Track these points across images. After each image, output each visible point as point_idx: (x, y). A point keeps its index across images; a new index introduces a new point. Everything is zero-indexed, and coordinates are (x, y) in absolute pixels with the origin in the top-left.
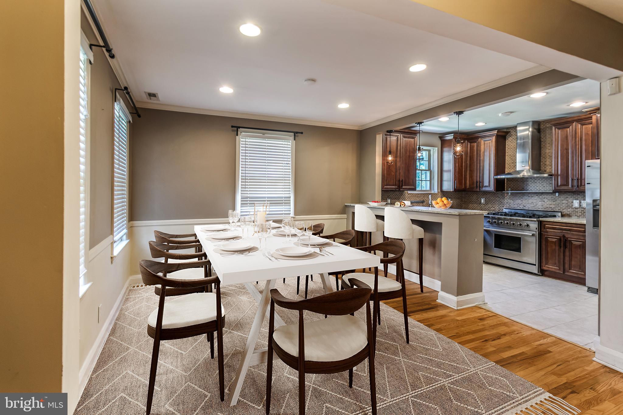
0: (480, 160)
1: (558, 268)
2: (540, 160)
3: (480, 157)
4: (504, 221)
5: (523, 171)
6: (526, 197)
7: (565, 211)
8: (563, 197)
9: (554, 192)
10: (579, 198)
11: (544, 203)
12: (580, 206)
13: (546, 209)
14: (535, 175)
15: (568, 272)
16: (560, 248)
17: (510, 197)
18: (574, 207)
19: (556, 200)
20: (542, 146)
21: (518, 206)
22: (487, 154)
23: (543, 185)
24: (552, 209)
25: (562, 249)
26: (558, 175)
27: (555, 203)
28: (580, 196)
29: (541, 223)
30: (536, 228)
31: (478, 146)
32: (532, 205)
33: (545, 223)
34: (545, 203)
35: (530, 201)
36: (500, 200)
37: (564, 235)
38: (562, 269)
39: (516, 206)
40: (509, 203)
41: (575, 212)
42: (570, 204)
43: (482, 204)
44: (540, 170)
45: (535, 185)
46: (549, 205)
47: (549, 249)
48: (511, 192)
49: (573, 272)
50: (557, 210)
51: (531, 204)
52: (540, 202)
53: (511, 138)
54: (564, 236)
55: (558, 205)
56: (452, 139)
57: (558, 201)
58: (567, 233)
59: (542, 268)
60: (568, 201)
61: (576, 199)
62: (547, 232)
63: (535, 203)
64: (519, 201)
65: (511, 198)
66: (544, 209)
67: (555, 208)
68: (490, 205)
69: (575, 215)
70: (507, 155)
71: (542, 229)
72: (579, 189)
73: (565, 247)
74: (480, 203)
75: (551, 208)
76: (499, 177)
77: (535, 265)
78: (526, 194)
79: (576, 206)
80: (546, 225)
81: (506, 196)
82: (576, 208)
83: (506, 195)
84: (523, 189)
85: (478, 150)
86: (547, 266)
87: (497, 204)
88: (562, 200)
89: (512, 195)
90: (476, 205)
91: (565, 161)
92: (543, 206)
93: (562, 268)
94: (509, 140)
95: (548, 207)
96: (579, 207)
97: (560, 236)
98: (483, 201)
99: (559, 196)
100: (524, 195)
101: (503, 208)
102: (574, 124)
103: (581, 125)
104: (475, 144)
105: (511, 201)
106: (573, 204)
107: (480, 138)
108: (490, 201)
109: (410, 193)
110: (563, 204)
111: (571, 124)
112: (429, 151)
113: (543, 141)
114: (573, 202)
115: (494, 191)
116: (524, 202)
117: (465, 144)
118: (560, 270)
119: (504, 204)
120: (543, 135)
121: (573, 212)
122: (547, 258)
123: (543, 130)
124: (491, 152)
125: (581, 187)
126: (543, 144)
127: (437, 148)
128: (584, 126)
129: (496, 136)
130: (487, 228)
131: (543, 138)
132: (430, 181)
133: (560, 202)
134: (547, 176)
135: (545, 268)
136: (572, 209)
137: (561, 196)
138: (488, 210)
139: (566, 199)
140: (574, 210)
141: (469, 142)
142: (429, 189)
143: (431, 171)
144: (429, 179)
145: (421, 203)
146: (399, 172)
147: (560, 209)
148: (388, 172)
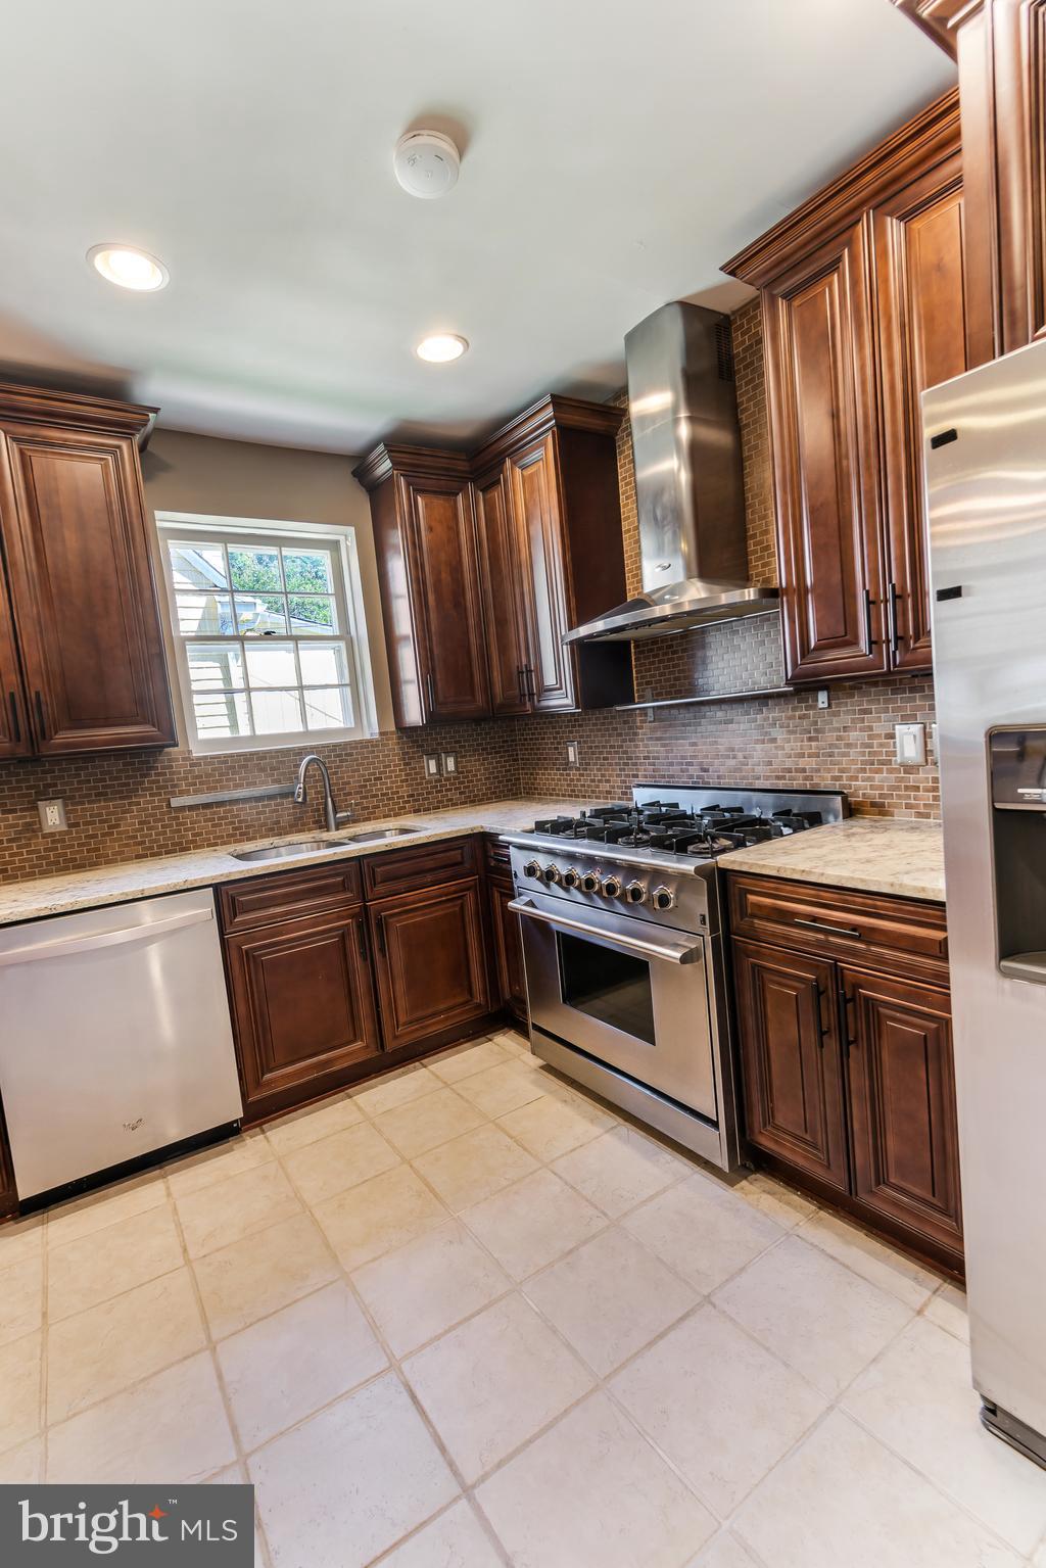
0: (519, 566)
2: (746, 531)
3: (517, 550)
7: (863, 788)
8: (847, 712)
9: (804, 686)
10: (912, 707)
11: (774, 751)
12: (927, 752)
13: (783, 778)
14: (719, 599)
15: (872, 1192)
16: (823, 1041)
17: (654, 730)
18: (899, 761)
19: (820, 731)
20: (746, 454)
21: (682, 770)
24: (806, 778)
25: (833, 1046)
26: (802, 592)
27: (817, 748)
28: (925, 698)
29: (721, 886)
30: (703, 917)
31: (505, 499)
32: (732, 763)
33: (744, 885)
34: (776, 748)
35: (724, 742)
36: (622, 747)
37: (837, 961)
38: (842, 1173)
39: (675, 769)
40: (654, 758)
41: (907, 788)
42: (881, 745)
43: (571, 769)
44: (748, 578)
46: (796, 756)
47: (773, 1039)
48: (653, 707)
49: (895, 1204)
50: (827, 784)
51: (728, 757)
52: (759, 746)
53: (630, 442)
54: (837, 972)
55: (832, 755)
56: (393, 474)
57: (830, 737)
58: (853, 952)
59: (748, 1138)
60: (871, 728)
61: (907, 719)
62: (758, 938)
63: (740, 750)
64: (683, 748)
65: (658, 735)
66: (778, 778)
67: (818, 771)
68: (595, 773)
69: (908, 806)
70: (629, 531)
71: (735, 919)
72: (909, 657)
74: (567, 765)
75: (804, 770)
76: (584, 631)
77: (714, 1123)
78: (706, 711)
79: (907, 754)
80: (752, 898)
81: (638, 724)
82: (909, 769)
83: (638, 719)
84: (693, 689)
85: (510, 520)
86: (772, 1131)
87: (617, 764)
88: (846, 729)
89: (661, 720)
90: (555, 775)
91: (828, 493)
92: (770, 763)
93: (838, 1161)
95: (789, 771)
96: (921, 760)
97: (818, 967)
98: (572, 754)
99: (830, 706)
100: (700, 717)
101: (636, 781)
102: (861, 229)
103: (901, 218)
104: (496, 494)
105: (656, 748)
106: (895, 743)
107: (508, 456)
108: (593, 753)
109: (206, 757)
110: (849, 745)
111: (844, 237)
112: (334, 546)
113: (747, 425)
114: (892, 736)
115: (577, 708)
116: (700, 751)
117: (466, 497)
118: (829, 1167)
119: (636, 764)
120: (747, 392)
121: (898, 788)
122: (767, 1087)
123: (745, 358)
124: (546, 517)
125: (917, 645)
126: (749, 441)
127: (351, 530)
128: (918, 225)
129: (555, 429)
130: (531, 904)
131: (746, 409)
132: (354, 684)
133: (839, 738)
134: (752, 598)
135: (766, 1142)
136: (890, 771)
137: (838, 705)
138: (593, 792)
139: (863, 720)
140: (901, 780)
141: (477, 488)
142: (354, 725)
143: (351, 639)
144: (347, 677)
145: (284, 796)
146: (5, 648)
147: (838, 779)
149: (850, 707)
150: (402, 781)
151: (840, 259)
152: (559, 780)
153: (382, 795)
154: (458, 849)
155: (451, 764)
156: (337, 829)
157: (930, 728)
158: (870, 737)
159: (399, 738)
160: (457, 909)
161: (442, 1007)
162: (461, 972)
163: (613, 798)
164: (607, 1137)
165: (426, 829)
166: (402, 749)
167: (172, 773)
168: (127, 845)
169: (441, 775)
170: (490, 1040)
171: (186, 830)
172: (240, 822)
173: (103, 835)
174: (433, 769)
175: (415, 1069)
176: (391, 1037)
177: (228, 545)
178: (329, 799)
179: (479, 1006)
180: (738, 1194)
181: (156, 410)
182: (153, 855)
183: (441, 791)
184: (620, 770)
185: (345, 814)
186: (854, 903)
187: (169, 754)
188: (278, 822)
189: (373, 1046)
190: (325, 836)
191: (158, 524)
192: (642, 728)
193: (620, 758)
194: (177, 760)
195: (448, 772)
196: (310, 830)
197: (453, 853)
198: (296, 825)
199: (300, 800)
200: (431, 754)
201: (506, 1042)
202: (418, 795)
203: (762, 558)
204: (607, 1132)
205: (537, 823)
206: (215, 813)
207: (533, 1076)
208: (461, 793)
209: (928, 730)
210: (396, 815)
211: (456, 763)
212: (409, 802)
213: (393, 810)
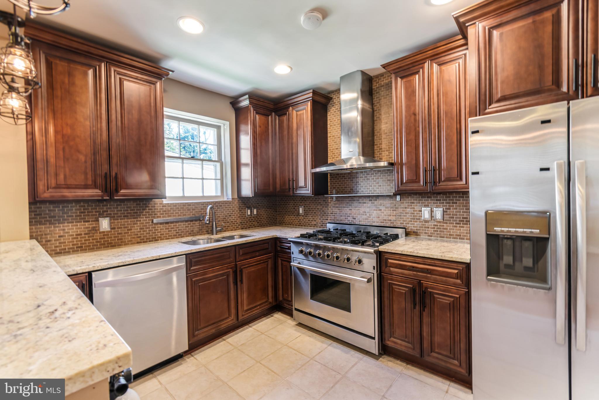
0: (292, 144)
1: (410, 345)
2: (374, 142)
3: (292, 139)
4: (324, 252)
5: (350, 159)
6: (355, 204)
7: (411, 227)
8: (406, 203)
9: (395, 195)
10: (431, 203)
11: (380, 214)
12: (432, 217)
13: (383, 222)
14: (368, 165)
15: (429, 355)
16: (415, 308)
17: (335, 204)
18: (423, 219)
19: (396, 208)
20: (375, 119)
21: (345, 218)
22: (301, 132)
23: (378, 183)
24: (391, 223)
25: (417, 307)
26: (402, 164)
27: (396, 213)
28: (432, 200)
29: (380, 255)
30: (374, 267)
31: (289, 120)
32: (364, 217)
33: (387, 256)
34: (381, 212)
35: (362, 210)
36: (322, 209)
37: (420, 281)
38: (418, 351)
39: (343, 218)
40: (335, 214)
41: (425, 227)
42: (417, 214)
43: (300, 216)
44: (374, 157)
45: (367, 184)
46: (388, 215)
47: (395, 307)
48: (336, 196)
49: (437, 358)
50: (399, 225)
51: (363, 215)
52: (375, 212)
53: (333, 109)
54: (420, 283)
55: (401, 216)
56: (249, 106)
57: (400, 210)
58: (426, 278)
59: (384, 343)
60: (414, 208)
61: (427, 206)
62: (391, 273)
63: (368, 212)
64: (346, 211)
65: (337, 206)
66: (381, 222)
67: (396, 221)
68: (310, 218)
69: (425, 233)
70: (330, 137)
71: (383, 268)
72: (436, 188)
73: (423, 306)
74: (298, 214)
75: (391, 220)
76: (318, 170)
77: (374, 338)
78: (356, 199)
79: (425, 217)
80: (390, 261)
81: (329, 202)
82: (426, 221)
83: (329, 200)
84: (351, 191)
85: (289, 127)
86: (392, 339)
87: (319, 215)
88: (405, 208)
89: (338, 201)
90: (293, 217)
91: (412, 137)
92: (379, 217)
93: (418, 346)
94: (331, 111)
95: (386, 220)
96: (430, 219)
97: (413, 283)
98: (301, 212)
99: (401, 200)
100: (353, 201)
101: (327, 221)
102: (426, 65)
103: (438, 65)
104: (285, 118)
105: (336, 210)
106: (422, 213)
107: (291, 106)
108: (310, 211)
109: (168, 204)
110: (406, 213)
111: (421, 66)
112: (218, 128)
113: (376, 110)
114: (421, 211)
115: (313, 195)
116: (353, 212)
117: (272, 117)
118: (414, 349)
119: (327, 215)
120: (377, 100)
121: (422, 227)
122: (391, 325)
123: (376, 90)
124: (305, 129)
125: (439, 185)
126: (377, 115)
127: (228, 123)
129: (311, 101)
130: (299, 263)
131: (376, 106)
132: (222, 179)
133: (403, 211)
135: (389, 343)
136: (420, 222)
137: (404, 200)
138: (309, 224)
139: (411, 206)
140: (423, 225)
141: (276, 114)
142: (220, 195)
143: (222, 162)
144: (219, 177)
145: (196, 220)
146: (105, 154)
147: (403, 223)
148: (61, 153)
149: (407, 202)
150: (238, 217)
151: (419, 71)
152: (295, 220)
153: (231, 222)
154: (267, 243)
155: (255, 212)
156: (216, 234)
157: (433, 209)
158: (414, 211)
159: (239, 201)
160: (266, 266)
161: (258, 303)
162: (265, 290)
163: (318, 227)
164: (329, 347)
165: (253, 236)
166: (239, 205)
167: (155, 209)
168: (134, 238)
169: (252, 216)
170: (272, 316)
171: (158, 232)
172: (179, 230)
173: (125, 233)
174: (249, 213)
175: (247, 328)
176: (241, 315)
178: (214, 223)
179: (270, 303)
180: (380, 363)
181: (173, 71)
182: (144, 242)
183: (251, 222)
184: (321, 217)
185: (219, 229)
186: (428, 262)
187: (154, 201)
188: (193, 231)
189: (235, 319)
190: (212, 237)
191: (165, 113)
192: (330, 203)
193: (321, 213)
194: (157, 204)
195: (254, 215)
196: (204, 234)
197: (265, 245)
198: (199, 232)
199: (208, 222)
200: (249, 208)
201: (278, 316)
202: (244, 222)
203: (379, 152)
205: (301, 234)
206: (170, 226)
207: (294, 328)
208: (258, 223)
209: (432, 210)
210: (235, 230)
211: (257, 211)
212: (240, 225)
213: (234, 228)
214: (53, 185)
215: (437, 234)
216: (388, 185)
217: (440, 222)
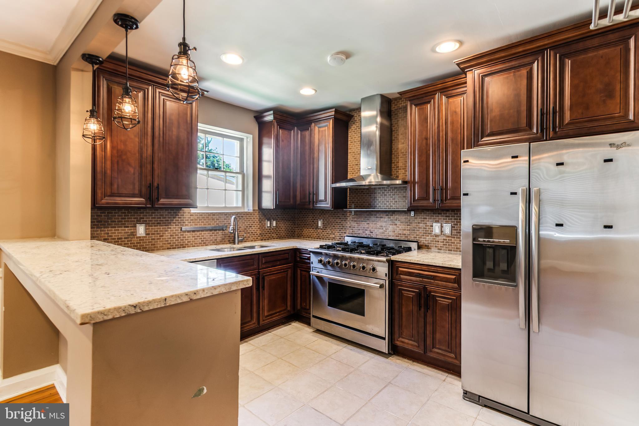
0: (313, 159)
1: (415, 344)
2: (391, 161)
3: (314, 154)
4: (341, 261)
5: (369, 175)
6: (373, 218)
7: (423, 241)
8: (420, 218)
9: (409, 210)
10: (441, 219)
12: (442, 231)
13: (398, 236)
14: (385, 182)
15: (431, 351)
16: (420, 310)
17: (353, 218)
18: (434, 234)
19: (410, 223)
20: (393, 139)
21: (363, 232)
22: (322, 148)
23: (394, 199)
24: (406, 237)
25: (422, 309)
26: (414, 183)
27: (410, 228)
28: (442, 216)
29: (392, 265)
30: (386, 274)
31: (311, 135)
32: (381, 231)
33: (398, 265)
34: (397, 227)
35: (379, 224)
36: (341, 223)
37: (425, 285)
38: (422, 347)
39: (361, 232)
40: (353, 227)
41: (436, 241)
42: (429, 228)
43: (319, 229)
44: (391, 175)
45: (385, 199)
46: (403, 230)
47: (404, 310)
48: (354, 211)
49: (438, 353)
50: (412, 238)
51: (380, 229)
52: (391, 226)
53: (354, 126)
54: (425, 288)
55: (414, 230)
56: (273, 121)
57: (414, 225)
58: (430, 283)
59: (393, 343)
60: (426, 223)
61: (437, 222)
62: (401, 280)
63: (384, 227)
64: (364, 225)
65: (355, 220)
66: (396, 236)
67: (410, 235)
68: (329, 231)
69: (436, 247)
70: (351, 153)
71: (395, 275)
72: (443, 205)
73: (427, 308)
74: (317, 227)
75: (405, 234)
76: (338, 185)
77: (384, 339)
78: (373, 213)
79: (436, 232)
80: (400, 269)
82: (436, 236)
83: (348, 214)
84: (369, 206)
85: (311, 143)
86: (401, 339)
87: (338, 228)
88: (419, 223)
89: (356, 215)
90: (311, 230)
91: (424, 159)
92: (394, 231)
93: (422, 344)
94: (352, 129)
95: (400, 234)
96: (440, 234)
97: (419, 288)
98: (320, 224)
99: (414, 216)
100: (371, 215)
101: (345, 235)
102: (437, 96)
103: (447, 97)
104: (307, 133)
105: (354, 224)
106: (433, 228)
107: (313, 122)
108: (328, 224)
109: (195, 213)
110: (419, 228)
111: (432, 96)
112: (241, 140)
113: (394, 131)
114: (432, 226)
115: (332, 208)
116: (371, 226)
117: (294, 132)
118: (419, 347)
119: (346, 229)
120: (395, 121)
121: (433, 241)
122: (400, 326)
123: (395, 112)
124: (327, 145)
125: (446, 202)
126: (394, 135)
127: (251, 136)
128: (451, 100)
129: (333, 118)
130: (318, 272)
131: (394, 126)
132: (243, 191)
133: (417, 226)
134: (400, 183)
135: (398, 343)
136: (431, 236)
137: (418, 216)
138: (327, 237)
139: (424, 221)
140: (434, 239)
141: (298, 129)
142: (241, 206)
143: (244, 174)
144: (240, 188)
145: (219, 230)
146: (149, 167)
147: (416, 237)
148: (116, 165)
150: (258, 228)
151: (430, 101)
152: (313, 233)
153: (251, 233)
154: (288, 253)
155: (274, 225)
156: (238, 244)
157: (443, 225)
158: (426, 226)
159: (259, 212)
160: (286, 275)
161: (278, 310)
162: (284, 299)
163: (336, 240)
164: (344, 349)
165: (274, 246)
166: (259, 216)
167: (184, 218)
168: (165, 244)
169: (271, 227)
170: (291, 324)
171: (186, 240)
172: (204, 238)
173: (158, 239)
174: (269, 225)
175: (267, 333)
176: (262, 320)
177: (207, 135)
178: (236, 233)
179: (289, 311)
180: (390, 360)
181: (207, 91)
182: (173, 248)
183: (270, 233)
184: (339, 230)
185: (241, 239)
186: (431, 269)
187: (183, 210)
188: (216, 240)
189: (256, 323)
190: (234, 246)
191: (199, 128)
192: (349, 217)
194: (185, 213)
195: (273, 227)
196: (226, 244)
197: (286, 255)
198: (222, 241)
199: (232, 232)
200: (269, 219)
201: (296, 325)
202: (263, 234)
203: (396, 169)
204: (344, 348)
205: (320, 245)
206: (196, 234)
207: (312, 334)
208: (276, 235)
209: (442, 225)
210: (255, 241)
211: (276, 223)
212: (259, 236)
213: (254, 239)
214: (109, 194)
215: (446, 248)
216: (403, 202)
217: (448, 236)
